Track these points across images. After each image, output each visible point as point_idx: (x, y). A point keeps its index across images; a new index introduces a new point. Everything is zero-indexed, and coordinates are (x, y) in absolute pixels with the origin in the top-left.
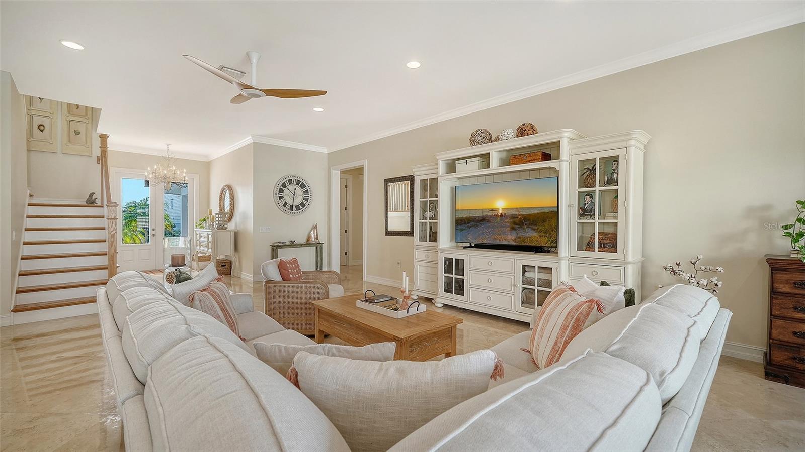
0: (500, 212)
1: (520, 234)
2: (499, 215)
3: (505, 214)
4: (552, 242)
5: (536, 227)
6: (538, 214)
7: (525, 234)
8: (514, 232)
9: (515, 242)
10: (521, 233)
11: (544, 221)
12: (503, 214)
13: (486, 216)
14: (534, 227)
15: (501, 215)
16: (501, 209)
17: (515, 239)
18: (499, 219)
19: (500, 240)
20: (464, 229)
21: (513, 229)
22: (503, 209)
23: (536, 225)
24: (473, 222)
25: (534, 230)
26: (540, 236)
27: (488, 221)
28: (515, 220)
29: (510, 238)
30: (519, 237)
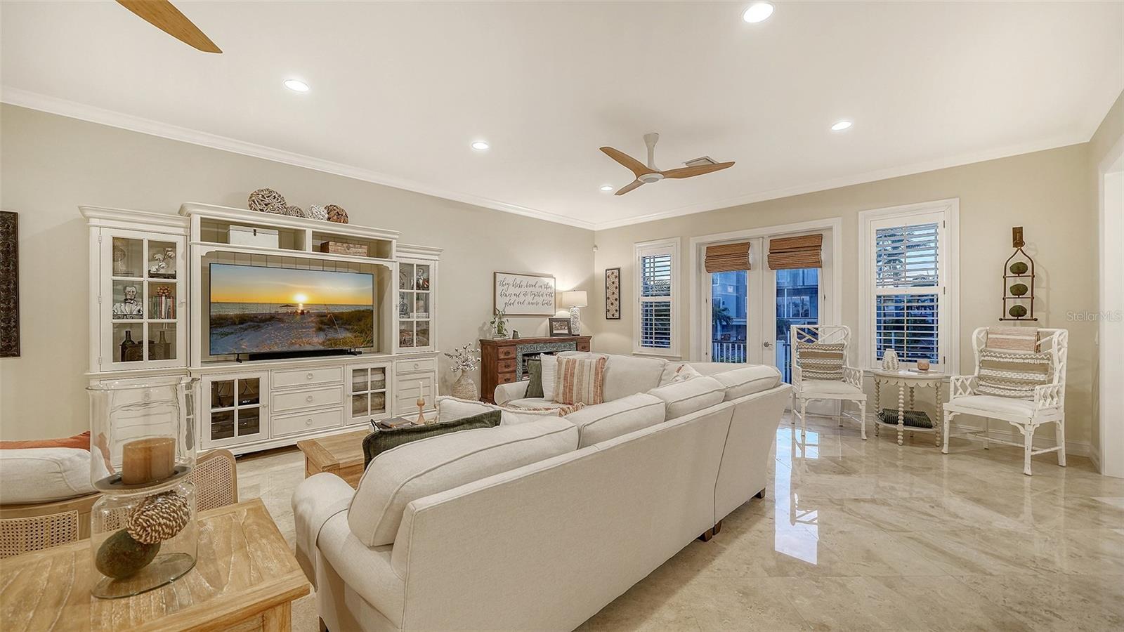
0: (301, 308)
1: (330, 336)
2: (299, 312)
3: (308, 312)
4: (368, 342)
5: (350, 327)
6: (352, 312)
7: (336, 336)
8: (322, 333)
9: (324, 346)
10: (332, 335)
11: (359, 320)
12: (305, 312)
13: (277, 313)
14: (348, 327)
15: (302, 313)
16: (301, 305)
17: (324, 342)
18: (298, 317)
19: (300, 345)
20: (232, 333)
21: (320, 329)
22: (304, 305)
23: (349, 324)
24: (251, 321)
25: (348, 330)
26: (355, 337)
27: (281, 320)
28: (324, 318)
29: (317, 341)
30: (329, 340)
